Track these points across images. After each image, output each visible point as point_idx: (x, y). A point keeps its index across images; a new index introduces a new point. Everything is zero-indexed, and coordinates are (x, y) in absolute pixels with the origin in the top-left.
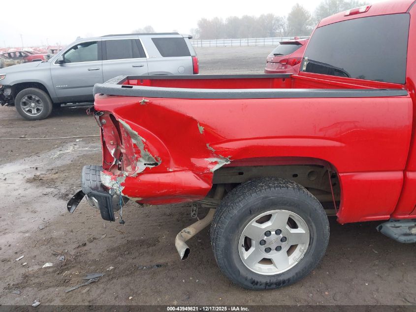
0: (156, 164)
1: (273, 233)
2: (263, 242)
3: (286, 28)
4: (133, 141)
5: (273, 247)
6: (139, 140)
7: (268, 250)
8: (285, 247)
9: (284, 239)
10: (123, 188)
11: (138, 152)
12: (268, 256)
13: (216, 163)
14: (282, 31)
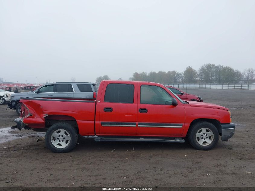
0: (32, 115)
1: (61, 136)
2: (58, 139)
3: (183, 79)
4: (27, 110)
5: (61, 140)
6: (28, 109)
7: (60, 141)
8: (65, 141)
9: (64, 138)
10: (23, 121)
11: (28, 112)
12: (60, 143)
13: (45, 115)
14: (181, 80)
